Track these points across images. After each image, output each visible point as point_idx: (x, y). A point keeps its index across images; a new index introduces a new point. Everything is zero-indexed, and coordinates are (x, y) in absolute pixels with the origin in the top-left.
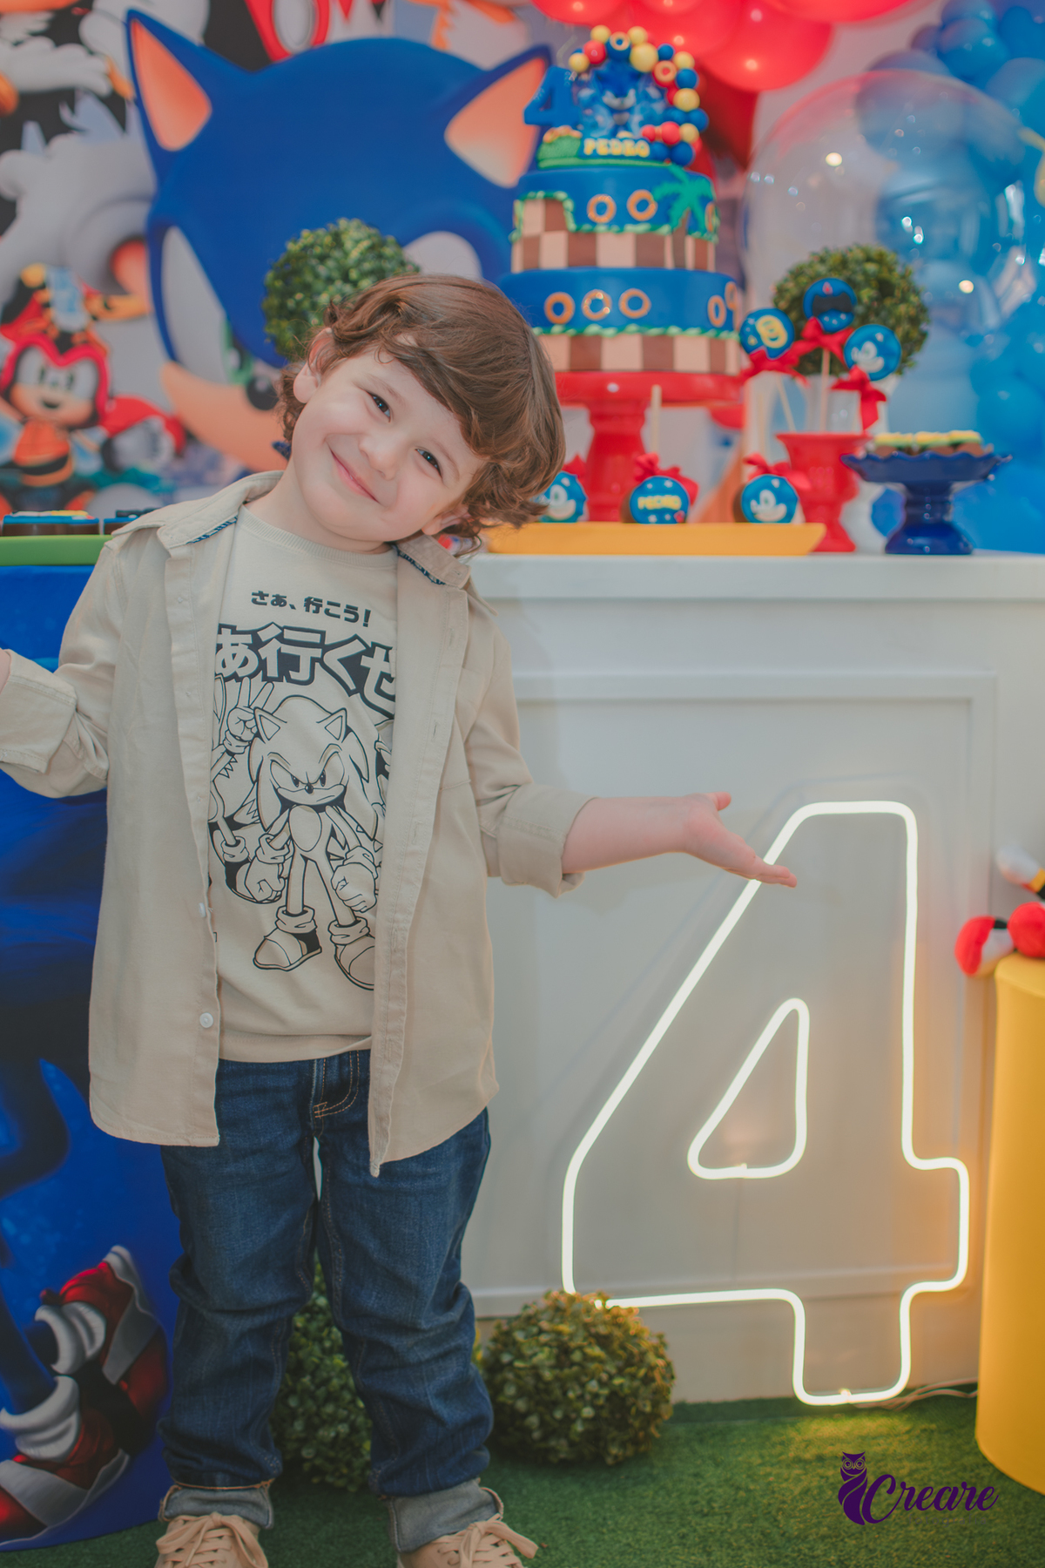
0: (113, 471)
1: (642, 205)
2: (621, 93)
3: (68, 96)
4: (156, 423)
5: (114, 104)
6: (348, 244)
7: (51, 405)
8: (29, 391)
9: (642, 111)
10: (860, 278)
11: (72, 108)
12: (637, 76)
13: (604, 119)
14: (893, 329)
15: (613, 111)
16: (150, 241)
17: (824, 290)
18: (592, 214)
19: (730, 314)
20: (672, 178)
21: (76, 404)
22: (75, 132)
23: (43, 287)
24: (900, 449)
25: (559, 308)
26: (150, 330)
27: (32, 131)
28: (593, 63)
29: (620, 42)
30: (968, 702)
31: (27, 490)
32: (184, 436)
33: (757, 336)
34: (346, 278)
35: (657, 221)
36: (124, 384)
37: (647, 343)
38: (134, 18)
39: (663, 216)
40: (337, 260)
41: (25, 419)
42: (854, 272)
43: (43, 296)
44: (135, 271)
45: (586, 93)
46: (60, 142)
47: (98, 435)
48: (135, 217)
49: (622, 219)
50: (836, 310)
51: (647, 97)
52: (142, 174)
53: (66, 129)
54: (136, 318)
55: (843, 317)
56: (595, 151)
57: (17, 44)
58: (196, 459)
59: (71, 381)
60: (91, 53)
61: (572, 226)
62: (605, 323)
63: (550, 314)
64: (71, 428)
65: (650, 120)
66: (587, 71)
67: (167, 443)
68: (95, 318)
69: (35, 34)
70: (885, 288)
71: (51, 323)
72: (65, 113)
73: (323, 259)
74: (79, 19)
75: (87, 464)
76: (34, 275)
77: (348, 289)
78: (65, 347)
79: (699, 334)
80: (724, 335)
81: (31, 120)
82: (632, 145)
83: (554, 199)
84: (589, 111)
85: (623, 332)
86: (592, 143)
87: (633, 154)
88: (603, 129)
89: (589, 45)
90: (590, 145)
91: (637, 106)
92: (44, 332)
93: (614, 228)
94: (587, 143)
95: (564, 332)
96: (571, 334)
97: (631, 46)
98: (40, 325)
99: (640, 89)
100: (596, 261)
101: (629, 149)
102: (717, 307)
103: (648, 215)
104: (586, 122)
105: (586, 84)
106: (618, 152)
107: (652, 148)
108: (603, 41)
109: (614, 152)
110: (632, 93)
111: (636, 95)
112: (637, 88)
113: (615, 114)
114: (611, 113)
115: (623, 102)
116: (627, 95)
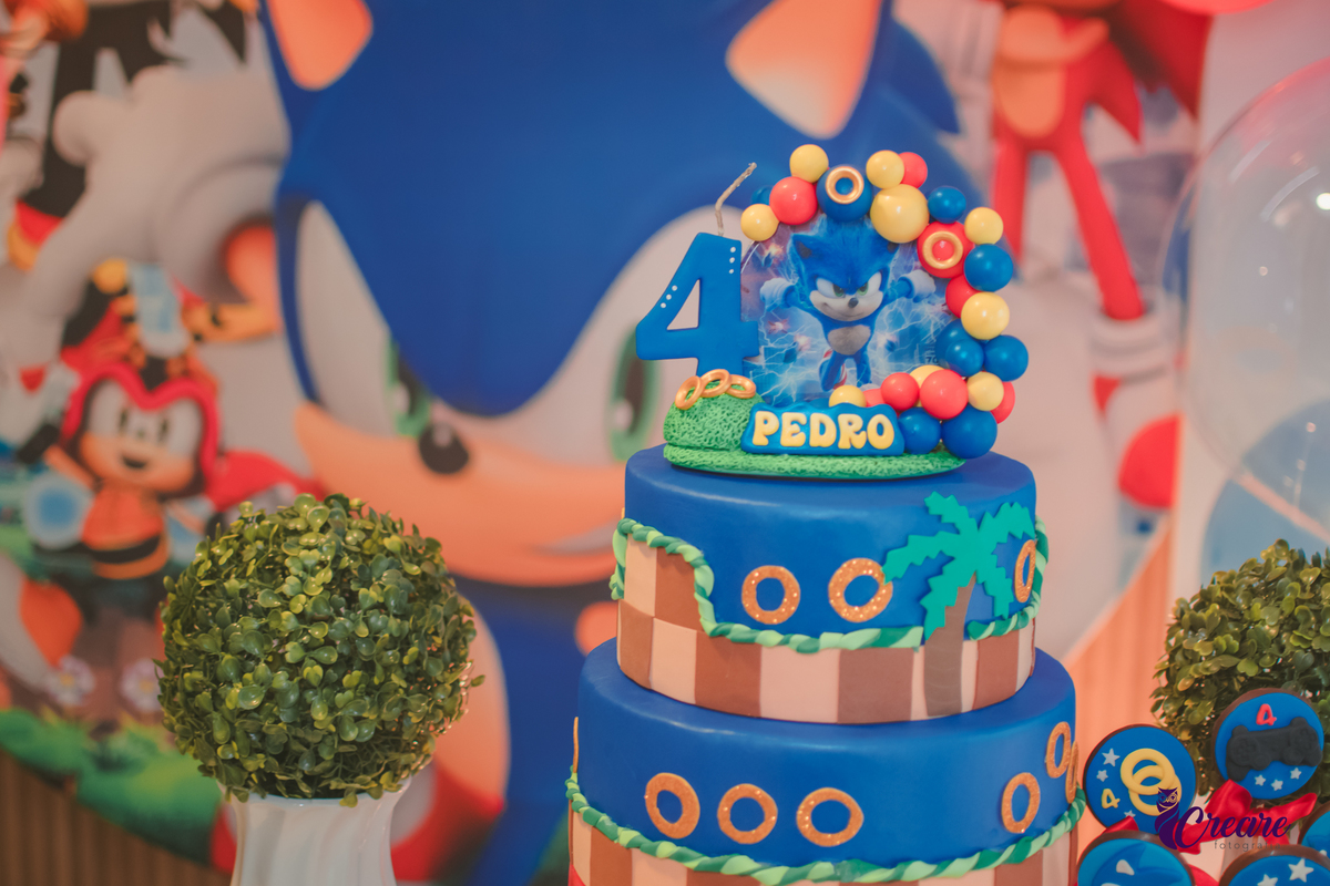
1: (860, 591)
2: (850, 283)
5: (228, 19)
7: (134, 464)
8: (106, 440)
9: (897, 319)
11: (167, 28)
12: (884, 247)
13: (812, 342)
15: (829, 323)
16: (278, 225)
17: (1259, 716)
18: (749, 602)
19: (1053, 785)
20: (935, 524)
21: (172, 457)
22: (172, 64)
23: (124, 292)
25: (670, 805)
26: (277, 356)
27: (108, 64)
28: (786, 224)
29: (845, 184)
31: (105, 583)
33: (1122, 791)
35: (891, 623)
36: (239, 434)
39: (912, 605)
41: (98, 482)
43: (123, 306)
44: (256, 269)
45: (775, 286)
46: (150, 79)
47: (201, 508)
48: (257, 189)
49: (814, 619)
51: (907, 290)
52: (267, 124)
53: (157, 59)
54: (257, 337)
55: (1295, 772)
56: (774, 437)
59: (164, 428)
61: (709, 625)
62: (761, 852)
63: (654, 811)
64: (164, 496)
65: (909, 346)
66: (777, 237)
68: (198, 338)
71: (137, 345)
72: (156, 36)
75: (187, 549)
76: (110, 276)
78: (155, 380)
79: (977, 866)
80: (1036, 845)
81: (108, 44)
82: (858, 421)
83: (677, 556)
84: (779, 326)
85: (803, 876)
86: (770, 416)
87: (859, 442)
88: (811, 362)
89: (783, 186)
90: (765, 425)
91: (886, 310)
92: (125, 360)
93: (798, 639)
94: (760, 416)
95: (679, 858)
96: (693, 865)
97: (872, 190)
98: (120, 347)
99: (891, 277)
100: (756, 705)
101: (850, 432)
102: (1023, 794)
103: (874, 608)
104: (769, 352)
105: (778, 267)
106: (826, 441)
107: (901, 428)
108: (812, 176)
109: (817, 440)
110: (874, 281)
111: (882, 287)
112: (885, 273)
113: (835, 333)
114: (827, 330)
115: (853, 303)
116: (864, 288)
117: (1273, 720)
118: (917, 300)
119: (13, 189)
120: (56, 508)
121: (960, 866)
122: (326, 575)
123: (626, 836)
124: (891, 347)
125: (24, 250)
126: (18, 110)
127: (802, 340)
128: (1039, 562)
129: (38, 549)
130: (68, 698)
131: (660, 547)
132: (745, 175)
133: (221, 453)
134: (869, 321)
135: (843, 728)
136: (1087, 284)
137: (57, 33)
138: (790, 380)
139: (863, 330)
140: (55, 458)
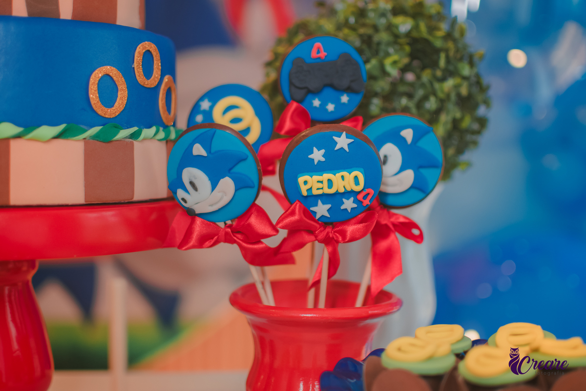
10: (384, 36)
14: (433, 118)
42: (376, 28)
55: (345, 99)
79: (63, 135)
80: (123, 133)
102: (107, 84)
117: (323, 54)
121: (47, 131)
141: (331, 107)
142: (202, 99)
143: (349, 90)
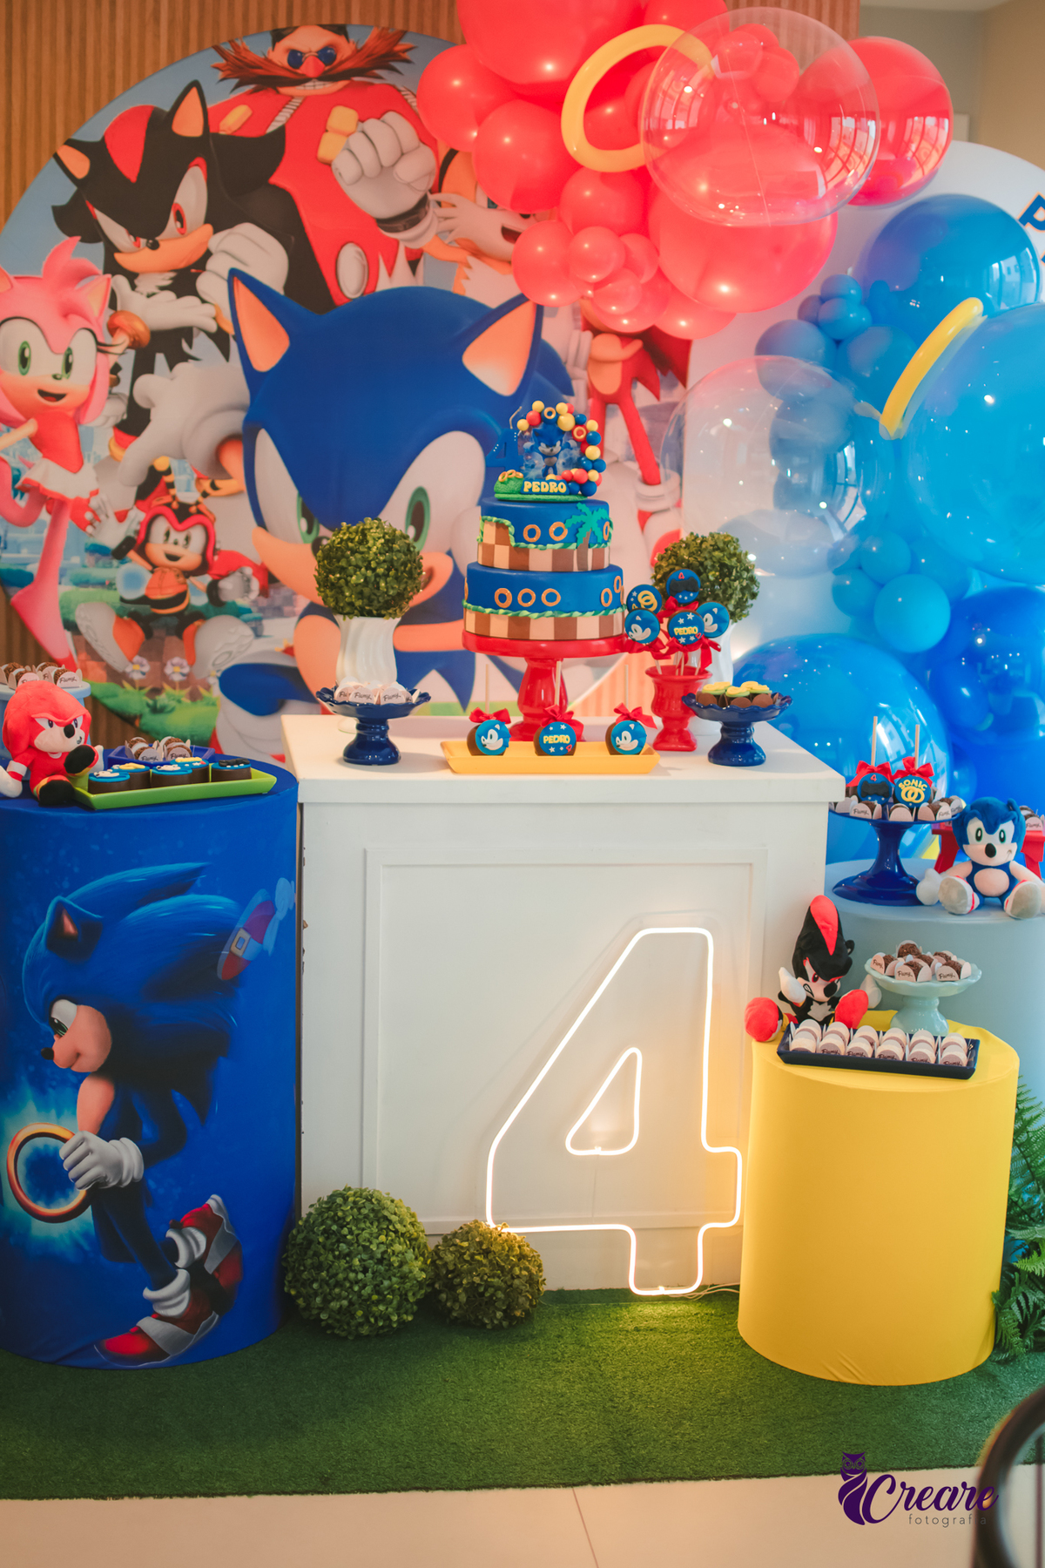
0: (217, 602)
1: (559, 532)
2: (551, 444)
3: (186, 333)
4: (248, 571)
5: (220, 339)
6: (371, 543)
7: (173, 558)
8: (157, 548)
9: (565, 455)
10: (708, 563)
11: (190, 345)
12: (561, 433)
13: (540, 462)
14: (726, 602)
15: (545, 456)
16: (245, 439)
17: (680, 577)
18: (526, 536)
19: (617, 597)
20: (580, 513)
21: (191, 555)
22: (190, 361)
23: (168, 472)
24: (717, 697)
25: (503, 598)
26: (244, 502)
27: (160, 359)
28: (531, 425)
29: (550, 413)
30: (751, 864)
31: (156, 617)
32: (269, 580)
33: (638, 604)
34: (368, 567)
35: (567, 542)
36: (224, 542)
37: (558, 622)
38: (234, 275)
39: (573, 537)
40: (362, 553)
41: (154, 567)
42: (706, 558)
43: (167, 479)
44: (234, 461)
45: (528, 445)
46: (181, 367)
47: (206, 579)
48: (235, 421)
49: (546, 539)
50: (689, 591)
51: (568, 446)
52: (240, 390)
53: (186, 358)
54: (234, 494)
55: (692, 595)
56: (531, 490)
57: (149, 296)
58: (277, 597)
59: (188, 539)
60: (204, 301)
61: (513, 544)
62: (530, 609)
63: (497, 601)
64: (187, 574)
65: (570, 463)
66: (529, 430)
67: (255, 585)
68: (205, 495)
69: (163, 288)
70: (725, 570)
71: (174, 497)
72: (185, 346)
73: (354, 552)
74: (197, 276)
75: (199, 600)
76: (161, 465)
77: (369, 573)
78: (183, 514)
79: (594, 615)
80: (611, 612)
81: (160, 351)
82: (555, 484)
83: (503, 525)
84: (529, 457)
85: (543, 615)
86: (529, 483)
87: (556, 491)
88: (538, 468)
89: (530, 414)
90: (527, 485)
91: (562, 452)
92: (169, 505)
93: (540, 546)
94: (526, 483)
95: (506, 614)
96: (510, 615)
97: (558, 415)
98: (167, 499)
99: (563, 442)
100: (528, 567)
101: (553, 487)
102: (607, 595)
103: (562, 537)
104: (526, 465)
105: (528, 439)
106: (546, 490)
107: (568, 486)
108: (539, 411)
109: (543, 490)
110: (558, 443)
111: (561, 445)
112: (561, 441)
113: (546, 460)
114: (544, 459)
115: (552, 450)
116: (555, 445)
117: (684, 577)
118: (571, 449)
119: (113, 421)
120: (132, 580)
121: (589, 614)
122: (382, 541)
123: (488, 610)
124: (564, 464)
125: (117, 451)
126: (116, 382)
127: (536, 462)
128: (610, 529)
129: (122, 600)
130: (137, 676)
131: (497, 523)
132: (518, 410)
133: (215, 551)
134: (557, 455)
135: (553, 572)
136: (634, 466)
137: (135, 344)
138: (533, 473)
139: (555, 458)
140: (132, 554)
141: (686, 598)
142: (633, 591)
143: (694, 591)
